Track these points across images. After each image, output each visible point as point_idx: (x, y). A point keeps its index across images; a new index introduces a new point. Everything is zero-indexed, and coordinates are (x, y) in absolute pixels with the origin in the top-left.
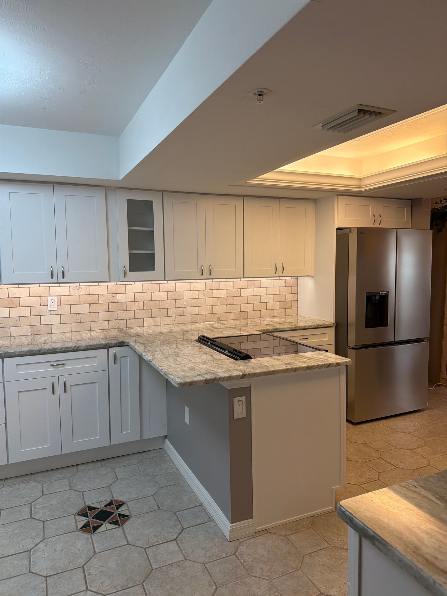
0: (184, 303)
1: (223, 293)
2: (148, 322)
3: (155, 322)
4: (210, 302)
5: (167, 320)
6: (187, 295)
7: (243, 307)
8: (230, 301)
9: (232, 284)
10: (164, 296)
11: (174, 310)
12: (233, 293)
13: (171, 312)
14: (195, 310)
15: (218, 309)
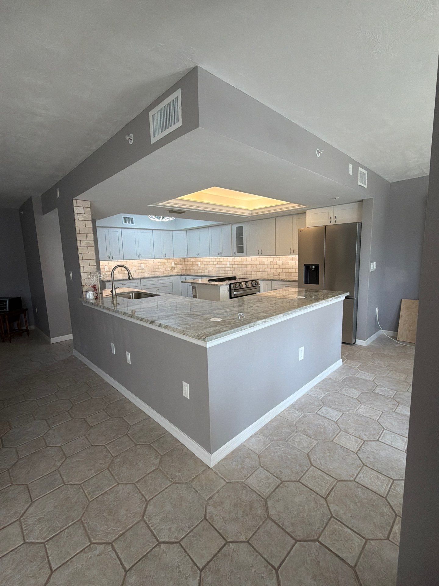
0: (266, 266)
1: (281, 263)
2: (253, 273)
3: (255, 273)
4: (275, 266)
5: (259, 273)
6: (266, 263)
7: (290, 270)
8: (284, 267)
9: (285, 258)
10: (258, 263)
11: (262, 269)
12: (285, 263)
13: (261, 270)
14: (269, 270)
15: (279, 270)
